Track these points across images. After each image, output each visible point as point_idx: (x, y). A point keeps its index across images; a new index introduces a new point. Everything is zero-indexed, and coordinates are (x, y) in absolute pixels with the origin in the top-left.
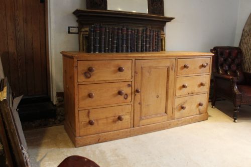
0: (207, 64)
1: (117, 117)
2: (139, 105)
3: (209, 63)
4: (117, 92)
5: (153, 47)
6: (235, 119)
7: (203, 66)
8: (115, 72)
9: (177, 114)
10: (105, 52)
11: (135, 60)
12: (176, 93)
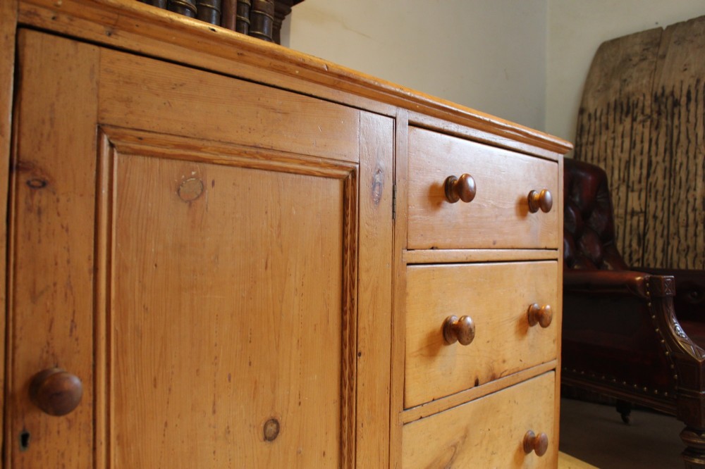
7: (530, 202)
11: (20, 26)
12: (409, 378)
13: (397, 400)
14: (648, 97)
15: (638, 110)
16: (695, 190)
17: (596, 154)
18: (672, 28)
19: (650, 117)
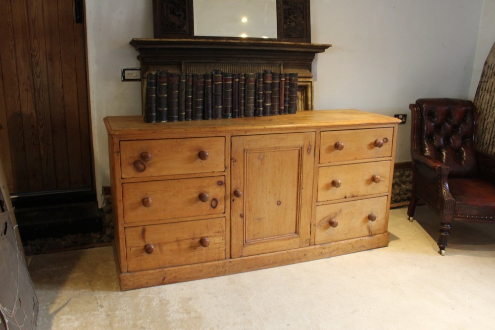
0: (386, 140)
1: (197, 240)
2: (240, 219)
3: (390, 139)
4: (196, 195)
5: (279, 106)
6: (442, 248)
7: (376, 144)
8: (191, 160)
9: (321, 235)
10: (179, 119)
11: (231, 136)
12: (319, 196)
13: (315, 200)
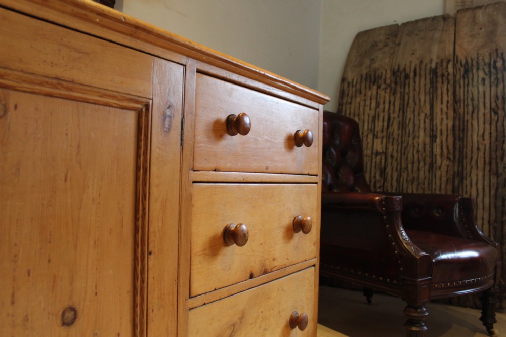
13: (185, 292)
14: (388, 72)
15: (381, 81)
16: (419, 137)
17: (352, 111)
18: (405, 25)
19: (389, 86)
